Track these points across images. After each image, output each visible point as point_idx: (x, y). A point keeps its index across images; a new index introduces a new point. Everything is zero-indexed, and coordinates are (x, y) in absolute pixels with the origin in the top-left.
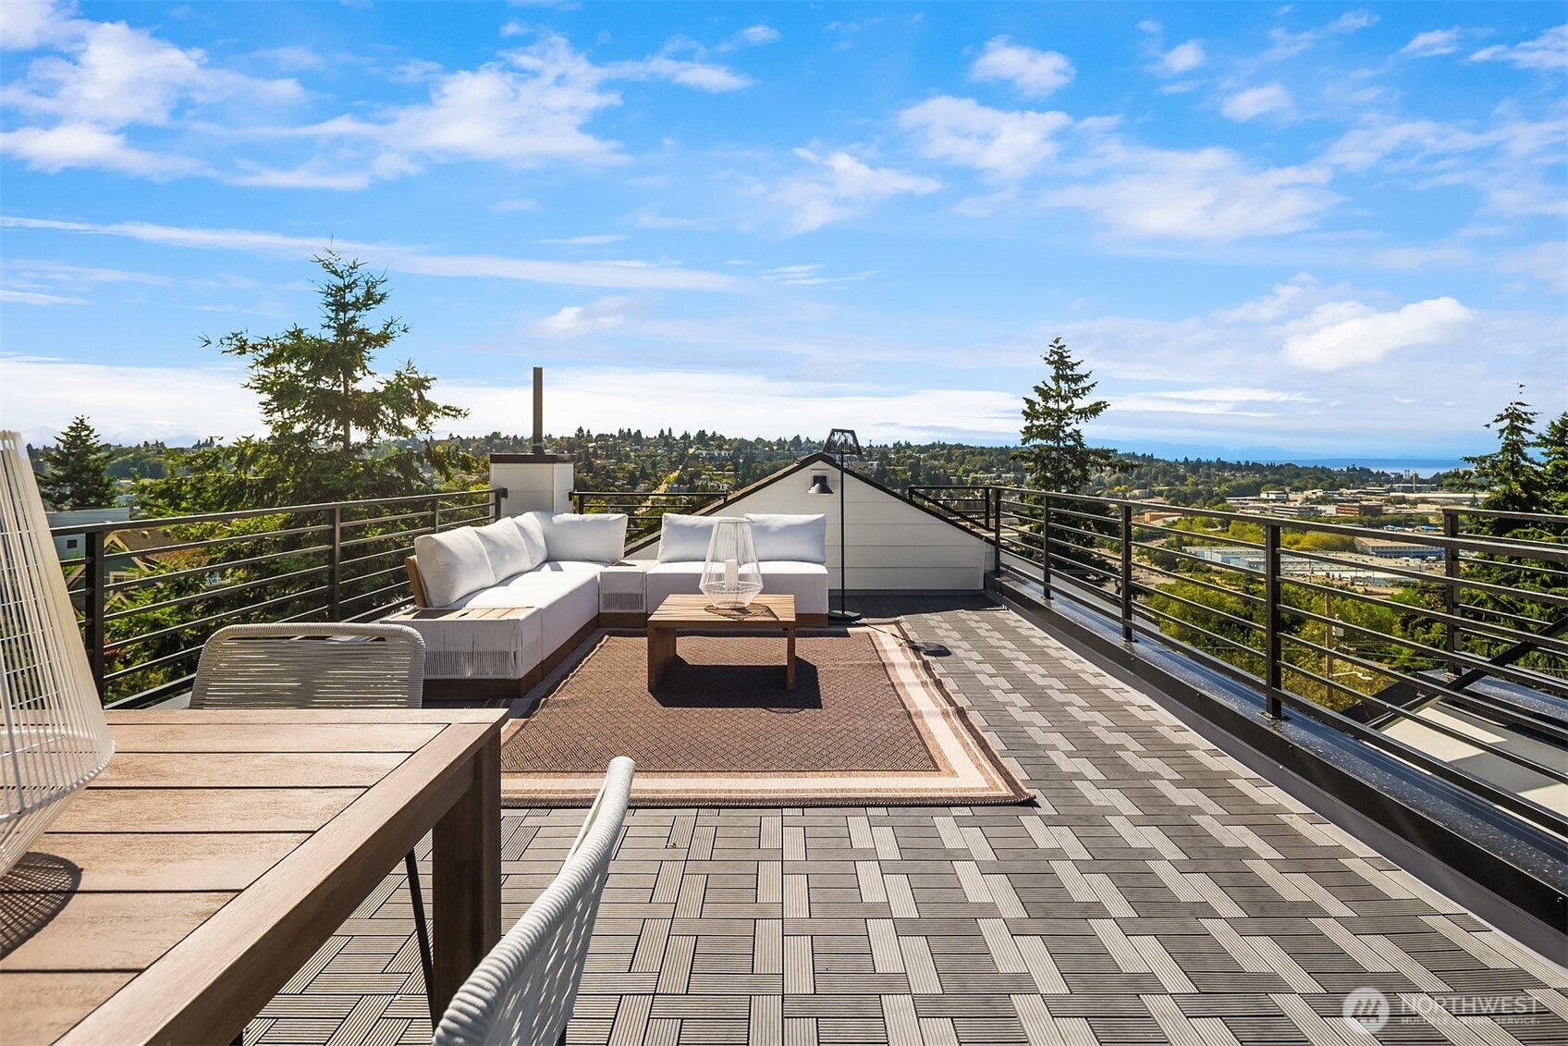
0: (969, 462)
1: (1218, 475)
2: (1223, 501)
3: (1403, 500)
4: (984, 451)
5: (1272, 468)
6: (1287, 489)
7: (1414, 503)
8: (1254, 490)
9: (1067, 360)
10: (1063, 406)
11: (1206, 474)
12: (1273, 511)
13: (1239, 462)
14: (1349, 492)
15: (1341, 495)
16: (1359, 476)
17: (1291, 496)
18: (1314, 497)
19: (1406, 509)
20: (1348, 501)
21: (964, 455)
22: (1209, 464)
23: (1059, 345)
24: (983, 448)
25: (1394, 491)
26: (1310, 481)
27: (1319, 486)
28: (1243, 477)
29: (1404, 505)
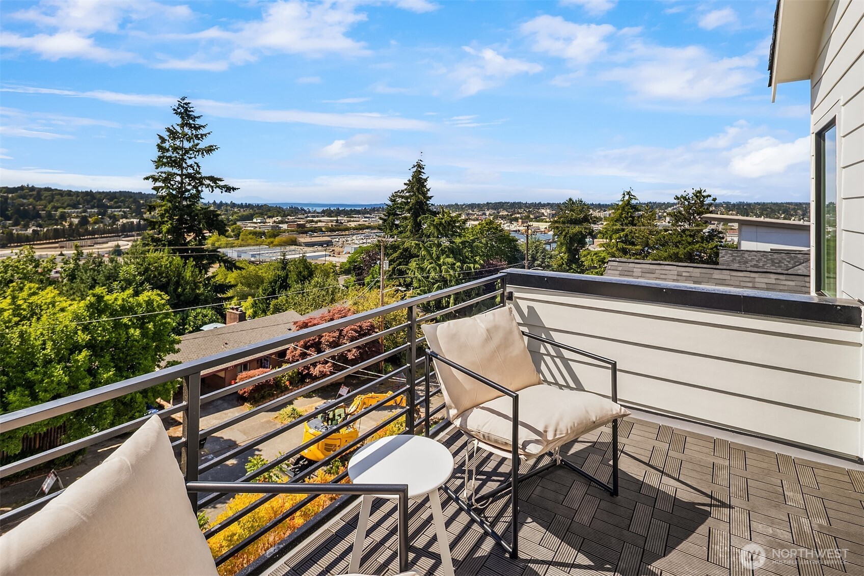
0: (57, 201)
1: (232, 210)
2: (236, 224)
3: (312, 221)
4: (72, 193)
5: (259, 207)
6: (266, 217)
7: (317, 222)
8: (249, 218)
9: (191, 113)
10: (187, 145)
11: (225, 209)
12: (260, 228)
13: (242, 203)
14: (291, 218)
15: (288, 219)
16: (295, 210)
17: (268, 220)
18: (277, 220)
19: (314, 225)
20: (292, 222)
21: (53, 196)
22: (226, 204)
23: (185, 102)
24: (71, 191)
25: (309, 217)
26: (275, 213)
27: (279, 215)
28: (244, 211)
29: (313, 223)
